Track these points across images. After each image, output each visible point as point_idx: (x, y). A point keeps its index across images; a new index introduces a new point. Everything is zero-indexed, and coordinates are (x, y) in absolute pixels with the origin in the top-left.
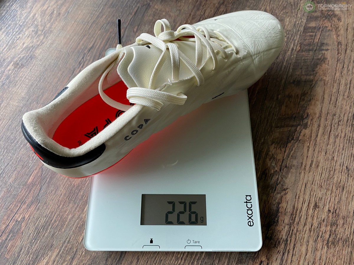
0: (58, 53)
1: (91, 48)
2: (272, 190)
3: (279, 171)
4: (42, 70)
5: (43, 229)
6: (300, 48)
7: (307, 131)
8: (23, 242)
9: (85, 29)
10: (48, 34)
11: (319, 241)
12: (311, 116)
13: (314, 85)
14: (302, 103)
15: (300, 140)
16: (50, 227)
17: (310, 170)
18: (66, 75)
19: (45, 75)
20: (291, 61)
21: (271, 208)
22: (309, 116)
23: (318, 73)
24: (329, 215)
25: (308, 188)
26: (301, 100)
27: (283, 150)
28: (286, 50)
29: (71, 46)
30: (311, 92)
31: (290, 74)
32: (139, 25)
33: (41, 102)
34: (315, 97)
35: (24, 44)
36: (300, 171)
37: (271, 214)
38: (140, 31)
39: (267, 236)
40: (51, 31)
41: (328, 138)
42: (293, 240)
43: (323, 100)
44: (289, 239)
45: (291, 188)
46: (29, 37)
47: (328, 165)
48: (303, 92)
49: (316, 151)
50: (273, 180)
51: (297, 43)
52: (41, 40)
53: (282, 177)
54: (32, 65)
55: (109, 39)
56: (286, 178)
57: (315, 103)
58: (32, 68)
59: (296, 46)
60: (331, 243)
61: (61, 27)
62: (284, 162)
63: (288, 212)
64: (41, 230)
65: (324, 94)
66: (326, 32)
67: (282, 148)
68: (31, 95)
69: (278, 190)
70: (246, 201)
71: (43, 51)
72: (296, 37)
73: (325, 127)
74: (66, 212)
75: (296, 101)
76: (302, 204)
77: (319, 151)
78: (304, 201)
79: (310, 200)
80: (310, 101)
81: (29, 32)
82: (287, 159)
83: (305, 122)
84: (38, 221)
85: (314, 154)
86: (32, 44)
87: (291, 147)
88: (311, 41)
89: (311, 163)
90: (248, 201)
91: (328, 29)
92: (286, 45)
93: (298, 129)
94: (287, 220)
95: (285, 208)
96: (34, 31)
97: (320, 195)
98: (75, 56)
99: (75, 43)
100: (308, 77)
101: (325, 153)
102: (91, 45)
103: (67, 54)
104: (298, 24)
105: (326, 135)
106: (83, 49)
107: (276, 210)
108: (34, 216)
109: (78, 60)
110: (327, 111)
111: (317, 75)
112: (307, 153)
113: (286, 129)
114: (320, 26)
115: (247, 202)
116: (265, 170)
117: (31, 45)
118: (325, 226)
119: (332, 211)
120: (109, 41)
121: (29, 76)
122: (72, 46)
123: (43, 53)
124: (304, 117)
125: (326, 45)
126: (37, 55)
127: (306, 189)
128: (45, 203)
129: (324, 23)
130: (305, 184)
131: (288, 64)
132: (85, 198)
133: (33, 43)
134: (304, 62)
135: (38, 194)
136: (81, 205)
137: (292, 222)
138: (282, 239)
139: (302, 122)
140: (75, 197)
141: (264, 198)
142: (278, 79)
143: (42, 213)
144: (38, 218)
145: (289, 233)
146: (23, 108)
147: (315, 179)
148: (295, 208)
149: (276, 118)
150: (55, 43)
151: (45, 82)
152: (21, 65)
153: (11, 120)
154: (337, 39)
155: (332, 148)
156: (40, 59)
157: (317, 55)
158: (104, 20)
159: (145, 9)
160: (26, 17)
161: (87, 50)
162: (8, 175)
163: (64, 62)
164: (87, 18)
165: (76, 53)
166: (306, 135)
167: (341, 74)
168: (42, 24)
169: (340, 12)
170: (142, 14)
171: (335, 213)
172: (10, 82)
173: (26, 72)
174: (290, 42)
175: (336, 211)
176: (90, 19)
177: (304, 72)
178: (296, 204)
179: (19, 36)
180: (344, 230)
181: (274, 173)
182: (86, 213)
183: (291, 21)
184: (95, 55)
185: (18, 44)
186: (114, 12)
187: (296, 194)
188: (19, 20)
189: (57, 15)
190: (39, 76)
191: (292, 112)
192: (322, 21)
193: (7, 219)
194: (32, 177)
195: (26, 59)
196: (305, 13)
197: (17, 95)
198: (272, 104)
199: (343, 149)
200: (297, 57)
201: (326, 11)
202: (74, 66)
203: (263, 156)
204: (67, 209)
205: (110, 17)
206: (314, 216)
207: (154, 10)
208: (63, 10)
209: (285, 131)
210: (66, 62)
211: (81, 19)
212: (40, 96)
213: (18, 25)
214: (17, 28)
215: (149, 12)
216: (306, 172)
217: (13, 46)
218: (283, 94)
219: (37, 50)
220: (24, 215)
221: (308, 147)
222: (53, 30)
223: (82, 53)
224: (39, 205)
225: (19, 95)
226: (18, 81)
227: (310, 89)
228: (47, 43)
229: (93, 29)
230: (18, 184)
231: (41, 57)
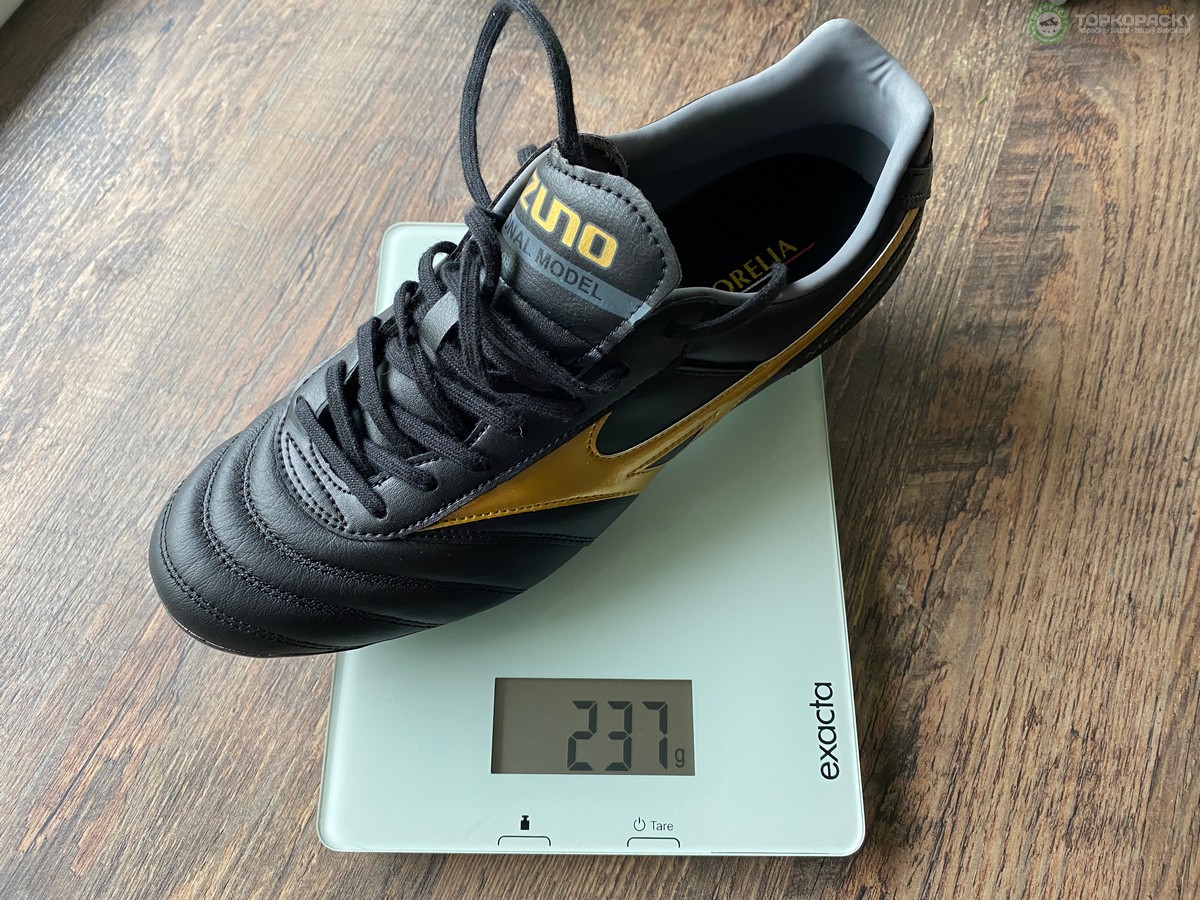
0: (234, 233)
1: (337, 218)
2: (899, 666)
3: (920, 608)
4: (183, 287)
5: (190, 784)
6: (986, 222)
7: (1008, 485)
8: (126, 825)
9: (319, 160)
10: (201, 176)
11: (1040, 825)
12: (1019, 436)
13: (1029, 337)
14: (992, 396)
15: (985, 512)
16: (210, 779)
17: (1015, 606)
18: (258, 303)
19: (194, 305)
20: (959, 263)
21: (894, 724)
22: (1012, 438)
23: (1042, 301)
24: (1074, 744)
25: (1008, 660)
26: (990, 384)
27: (933, 542)
28: (944, 227)
29: (275, 213)
30: (1021, 359)
31: (957, 303)
33: (181, 390)
34: (1032, 375)
35: (126, 205)
36: (983, 608)
37: (895, 742)
38: (490, 165)
39: (882, 809)
40: (212, 165)
41: (1071, 505)
42: (961, 823)
43: (1058, 386)
44: (949, 820)
45: (955, 661)
46: (142, 182)
47: (1071, 590)
48: (996, 361)
49: (1036, 547)
50: (902, 635)
51: (977, 207)
52: (179, 195)
53: (929, 626)
54: (153, 272)
55: (393, 191)
56: (942, 630)
57: (1033, 395)
58: (154, 280)
59: (975, 214)
60: (1080, 832)
61: (242, 153)
62: (936, 578)
63: (948, 734)
64: (184, 789)
65: (1062, 368)
66: (1068, 171)
67: (928, 536)
68: (150, 366)
69: (914, 668)
70: (817, 701)
71: (187, 227)
72: (974, 187)
74: (258, 731)
75: (975, 389)
76: (991, 710)
77: (1043, 548)
78: (996, 702)
79: (1013, 700)
80: (1017, 391)
81: (142, 167)
82: (946, 572)
83: (1002, 456)
84: (174, 762)
85: (1029, 554)
86: (152, 208)
87: (958, 534)
88: (1023, 201)
89: (1020, 584)
90: (821, 702)
91: (1076, 161)
92: (945, 211)
93: (978, 478)
94: (943, 759)
95: (937, 724)
96: (160, 164)
97: (1045, 684)
98: (286, 244)
99: (285, 204)
100: (1011, 315)
101: (1062, 551)
102: (336, 211)
103: (263, 238)
104: (982, 145)
105: (1066, 495)
106: (311, 224)
107: (909, 728)
108: (160, 745)
109: (297, 256)
110: (1070, 423)
111: (1039, 309)
112: (1008, 551)
113: (941, 477)
114: (1050, 153)
115: (817, 705)
116: (876, 605)
117: (150, 208)
118: (1061, 780)
119: (1081, 734)
120: (393, 199)
121: (143, 307)
122: (278, 214)
123: (187, 234)
124: (1000, 440)
125: (1069, 212)
126: (169, 240)
127: (1002, 663)
128: (196, 705)
129: (1062, 143)
130: (999, 650)
131: (951, 273)
132: (320, 691)
133: (155, 205)
134: (1000, 266)
135: (174, 678)
136: (306, 711)
137: (958, 766)
138: (929, 819)
139: (994, 454)
140: (287, 687)
142: (918, 320)
143: (187, 736)
144: (173, 749)
145: (950, 802)
146: (124, 407)
147: (1032, 634)
148: (967, 722)
149: (910, 441)
150: (225, 202)
151: (194, 327)
152: (120, 272)
153: (87, 446)
154: (1104, 193)
155: (1085, 537)
156: (177, 253)
157: (1040, 244)
158: (374, 130)
159: (503, 98)
160: (135, 120)
161: (323, 226)
162: (79, 617)
163: (251, 263)
164: (324, 124)
165: (291, 236)
166: (1004, 496)
167: (1116, 304)
168: (185, 142)
169: (1112, 110)
170: (495, 113)
171: (1093, 739)
172: (84, 326)
173: (135, 294)
174: (955, 205)
175: (1094, 733)
176: (334, 125)
177: (998, 296)
178: (972, 710)
179: (112, 180)
180: (1119, 795)
181: (903, 615)
182: (321, 735)
183: (961, 136)
184: (349, 243)
185: (109, 207)
186: (408, 105)
187: (972, 681)
188: (113, 131)
189: (231, 114)
190: (174, 307)
191: (963, 423)
192: (1057, 136)
193: (79, 754)
194: (155, 622)
195: (134, 253)
196: (1004, 110)
197: (107, 365)
198: (900, 398)
199: (1119, 541)
200: (977, 250)
201: (1069, 105)
202: (284, 275)
203: (871, 562)
204: (263, 724)
205: (397, 122)
206: (1025, 748)
207: (533, 99)
208: (249, 99)
209: (940, 484)
210: (258, 263)
211: (305, 126)
212: (177, 369)
213: (109, 144)
214: (106, 154)
215: (516, 105)
216: (1003, 610)
217: (93, 213)
218: (935, 366)
219: (168, 224)
220: (129, 743)
221: (1010, 535)
222: (219, 161)
223: (310, 235)
224: (175, 710)
225: (114, 366)
226: (108, 322)
227: (1017, 351)
228: (199, 204)
229: (342, 159)
230: (113, 646)
231: (181, 247)
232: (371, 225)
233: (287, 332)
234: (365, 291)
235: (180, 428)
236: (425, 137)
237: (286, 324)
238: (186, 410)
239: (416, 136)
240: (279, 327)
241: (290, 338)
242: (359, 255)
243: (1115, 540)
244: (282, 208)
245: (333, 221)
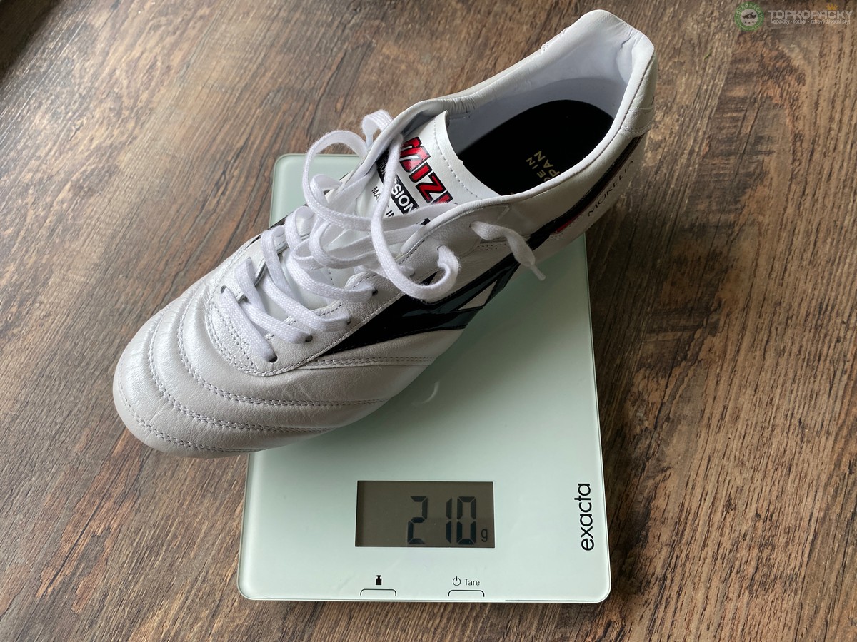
0: (168, 160)
1: (242, 148)
2: (637, 470)
3: (653, 429)
4: (134, 200)
5: (150, 552)
6: (707, 149)
7: (717, 341)
8: (108, 580)
9: (228, 105)
10: (143, 118)
12: (726, 306)
13: (736, 234)
14: (709, 276)
15: (700, 361)
16: (164, 549)
17: (720, 428)
18: (187, 212)
19: (142, 214)
20: (687, 179)
21: (633, 510)
22: (721, 308)
23: (746, 207)
24: (757, 524)
25: (713, 465)
26: (707, 268)
27: (663, 382)
28: (677, 153)
29: (197, 145)
30: (729, 250)
31: (685, 208)
32: (347, 95)
33: (135, 276)
34: (737, 261)
35: (91, 140)
36: (697, 429)
38: (351, 108)
39: (623, 569)
40: (151, 110)
41: (761, 355)
42: (678, 578)
43: (755, 270)
44: (669, 576)
45: (676, 467)
46: (102, 123)
47: (759, 416)
48: (711, 252)
49: (735, 386)
50: (640, 447)
51: (701, 137)
52: (129, 132)
53: (659, 442)
54: (112, 189)
55: (281, 128)
56: (667, 444)
57: (737, 276)
58: (113, 195)
59: (699, 143)
60: (759, 584)
61: (172, 100)
62: (664, 408)
63: (670, 517)
64: (146, 555)
65: (759, 256)
66: (768, 109)
67: (660, 378)
68: (112, 258)
69: (648, 471)
71: (135, 156)
72: (699, 122)
73: (757, 330)
74: (196, 516)
75: (696, 272)
76: (701, 501)
77: (740, 386)
78: (704, 495)
79: (716, 493)
80: (726, 273)
81: (102, 111)
82: (672, 404)
83: (713, 320)
84: (139, 537)
85: (731, 391)
86: (110, 142)
87: (681, 377)
88: (735, 133)
90: (582, 497)
91: (774, 102)
92: (678, 140)
93: (697, 336)
94: (666, 534)
95: (663, 510)
96: (114, 109)
97: (739, 483)
98: (206, 168)
99: (205, 137)
100: (723, 217)
101: (754, 389)
102: (241, 143)
103: (189, 164)
104: (706, 90)
105: (758, 348)
106: (223, 153)
107: (643, 513)
108: (129, 525)
109: (214, 177)
110: (762, 296)
111: (743, 213)
112: (715, 389)
113: (670, 336)
114: (755, 96)
115: (580, 499)
117: (108, 142)
118: (748, 549)
119: (763, 517)
120: (282, 134)
121: (106, 215)
122: (199, 145)
124: (712, 309)
125: (768, 140)
126: (122, 166)
127: (709, 468)
129: (764, 88)
130: (707, 459)
131: (681, 186)
132: (237, 488)
133: (112, 139)
134: (716, 181)
135: (137, 479)
136: (228, 501)
137: (676, 539)
138: (655, 575)
139: (708, 319)
140: (214, 485)
141: (619, 487)
142: (657, 222)
143: (147, 519)
144: (138, 528)
145: (670, 564)
146: (96, 288)
147: (730, 447)
148: (683, 509)
149: (649, 310)
150: (162, 137)
151: (143, 230)
152: (89, 189)
153: (71, 316)
154: (794, 126)
155: (770, 379)
156: (129, 175)
157: (746, 164)
158: (267, 82)
159: (360, 57)
160: (95, 76)
161: (232, 154)
162: (70, 437)
163: (181, 183)
164: (231, 77)
165: (209, 162)
166: (714, 349)
167: (799, 209)
168: (131, 92)
169: (802, 62)
170: (353, 69)
171: (771, 520)
172: (65, 230)
173: (100, 205)
174: (686, 135)
175: (772, 516)
176: (238, 79)
177: (714, 204)
178: (688, 500)
179: (80, 121)
180: (787, 558)
181: (641, 435)
182: (238, 518)
183: (691, 84)
184: (251, 166)
185: (79, 142)
186: (291, 63)
187: (688, 480)
188: (80, 85)
189: (164, 71)
190: (128, 215)
191: (686, 298)
192: (761, 84)
193: (74, 532)
194: (122, 441)
195: (98, 175)
196: (723, 64)
197: (82, 258)
198: (642, 279)
199: (794, 381)
200: (700, 170)
201: (771, 59)
202: (205, 191)
203: (620, 397)
204: (199, 511)
205: (283, 76)
206: (723, 526)
207: (381, 58)
208: (176, 59)
209: (669, 341)
210: (186, 182)
211: (217, 80)
212: (131, 260)
213: (77, 95)
214: (75, 102)
215: (369, 62)
216: (711, 431)
217: (68, 146)
218: (668, 255)
219: (121, 154)
220: (108, 524)
221: (718, 377)
222: (156, 107)
223: (222, 161)
224: (139, 502)
225: (87, 258)
226: (82, 226)
227: (727, 244)
228: (143, 139)
229: (244, 104)
230: (94, 457)
231: (131, 171)
232: (266, 153)
233: (208, 233)
234: (263, 202)
235: (135, 303)
236: (304, 87)
237: (207, 226)
238: (139, 290)
239: (298, 86)
240: (202, 229)
241: (210, 236)
242: (258, 176)
243: (791, 381)
244: (202, 142)
245: (239, 151)
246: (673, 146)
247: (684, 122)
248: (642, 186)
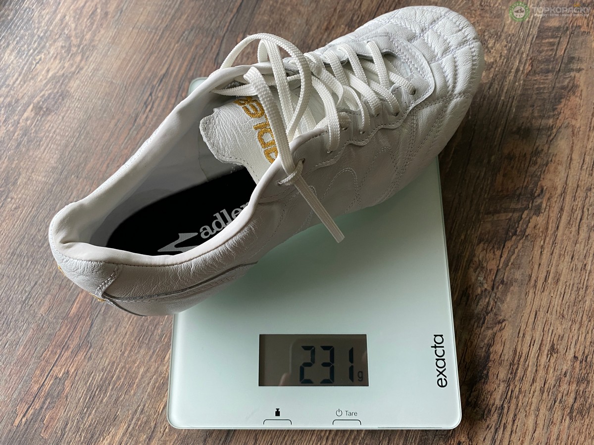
0: (108, 86)
1: (164, 75)
2: (479, 323)
3: (491, 290)
4: (82, 117)
5: (100, 390)
6: (530, 68)
7: (540, 220)
8: (68, 412)
10: (88, 53)
11: (556, 408)
12: (547, 192)
13: (554, 135)
14: (532, 169)
15: (527, 236)
16: (111, 388)
17: (544, 288)
18: (123, 125)
19: (88, 127)
20: (514, 93)
21: (476, 354)
22: (543, 193)
23: (562, 113)
24: (575, 364)
25: (539, 318)
26: (531, 163)
27: (498, 253)
28: (506, 71)
29: (130, 74)
30: (549, 148)
31: (513, 115)
33: (84, 176)
34: (555, 156)
35: (48, 71)
36: (526, 289)
37: (476, 364)
39: (470, 400)
40: (93, 46)
41: (576, 231)
42: (513, 407)
43: (570, 163)
44: (506, 406)
45: (510, 319)
46: (56, 57)
47: (575, 279)
48: (535, 149)
49: (556, 255)
50: (481, 305)
51: (525, 59)
52: (77, 64)
53: (496, 300)
54: (65, 109)
55: (194, 59)
56: (503, 302)
57: (556, 168)
58: (66, 114)
59: (524, 63)
60: (578, 411)
61: (110, 39)
62: (500, 273)
63: (506, 359)
64: (97, 393)
65: (572, 152)
66: (578, 36)
67: (496, 250)
68: (66, 162)
69: (487, 323)
70: (435, 345)
71: (82, 83)
72: (523, 47)
73: (572, 211)
74: (134, 362)
75: (522, 165)
76: (530, 346)
77: (560, 255)
78: (533, 342)
79: (542, 340)
80: (546, 166)
81: (55, 48)
82: (505, 270)
83: (537, 203)
84: (91, 378)
85: (552, 259)
86: (62, 72)
87: (512, 248)
88: (551, 55)
89: (547, 276)
90: (437, 345)
91: (582, 30)
92: (506, 62)
93: (524, 216)
94: (503, 374)
95: (500, 354)
96: (65, 46)
97: (560, 331)
98: (137, 91)
99: (136, 67)
100: (544, 122)
101: (571, 257)
102: (164, 71)
103: (124, 89)
104: (528, 22)
105: (574, 225)
106: (150, 79)
107: (485, 356)
108: (83, 370)
109: (143, 98)
110: (576, 183)
111: (560, 118)
112: (540, 257)
113: (503, 216)
114: (567, 25)
115: (435, 347)
116: (467, 289)
117: (61, 73)
118: (568, 384)
119: (579, 359)
120: (195, 64)
121: (60, 129)
122: (132, 74)
123: (82, 87)
124: (536, 194)
125: (578, 60)
126: (72, 90)
127: (536, 320)
128: (101, 348)
129: (574, 19)
130: (534, 313)
131: (510, 98)
132: (166, 340)
133: (64, 70)
134: (538, 93)
135: (88, 333)
136: (159, 350)
137: (511, 377)
138: (495, 405)
139: (533, 202)
140: (148, 338)
141: (465, 336)
142: (491, 127)
143: (97, 364)
144: (90, 372)
145: (507, 396)
146: (54, 186)
147: (553, 304)
148: (516, 353)
149: (486, 196)
150: (102, 68)
151: (89, 140)
152: (47, 109)
153: (35, 208)
155: (584, 249)
156: (77, 98)
157: (561, 80)
158: (183, 23)
160: (50, 22)
161: (156, 80)
162: (36, 302)
163: (118, 103)
164: (155, 20)
165: (139, 86)
166: (538, 227)
168: (78, 33)
170: (249, 12)
171: (586, 361)
172: (29, 141)
173: (56, 121)
174: (512, 58)
175: (587, 358)
176: (160, 21)
177: (536, 111)
178: (519, 346)
179: (39, 57)
181: (481, 295)
182: (168, 363)
185: (38, 73)
186: (201, 8)
187: (520, 330)
188: (38, 28)
189: (103, 16)
190: (77, 129)
191: (515, 185)
193: (41, 375)
194: (77, 304)
195: (54, 98)
197: (43, 162)
198: (480, 172)
200: (525, 85)
202: (137, 109)
203: (464, 265)
204: (136, 358)
205: (195, 18)
206: (548, 366)
208: (112, 6)
209: (502, 220)
210: (122, 102)
211: (144, 22)
212: (81, 164)
213: (37, 36)
214: (35, 42)
215: (262, 6)
216: (537, 291)
217: (30, 76)
218: (499, 153)
219: (71, 81)
220: (67, 369)
221: (542, 248)
222: (98, 44)
223: (150, 85)
224: (91, 350)
225: (47, 163)
226: (42, 138)
227: (546, 143)
228: (88, 69)
229: (166, 41)
230: (55, 317)
231: (79, 94)
232: (183, 78)
236: (211, 27)
237: (139, 136)
239: (207, 26)
240: (135, 139)
242: (177, 97)
244: (133, 71)
245: (162, 77)
246: (503, 66)
247: (511, 47)
248: (479, 98)
